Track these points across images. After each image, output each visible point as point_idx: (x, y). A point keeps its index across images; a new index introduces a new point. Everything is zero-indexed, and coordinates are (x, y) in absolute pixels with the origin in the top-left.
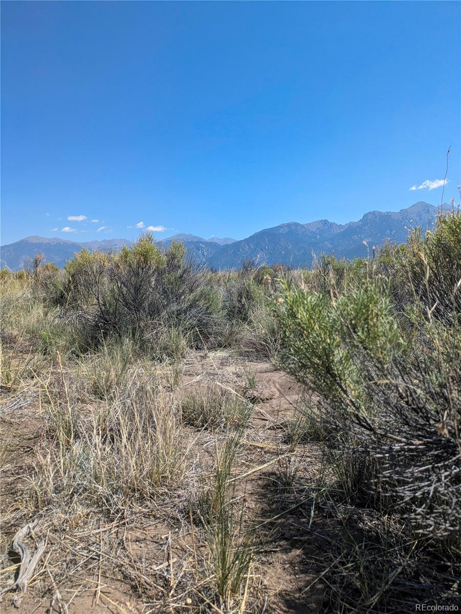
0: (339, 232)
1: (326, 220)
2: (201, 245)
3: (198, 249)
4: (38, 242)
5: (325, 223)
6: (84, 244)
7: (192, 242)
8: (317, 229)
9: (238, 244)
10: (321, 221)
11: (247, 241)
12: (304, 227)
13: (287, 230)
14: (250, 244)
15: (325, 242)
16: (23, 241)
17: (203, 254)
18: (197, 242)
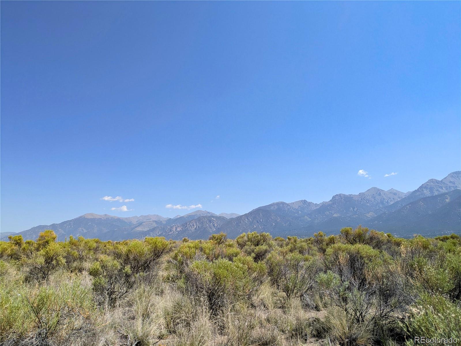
0: (315, 209)
1: (305, 200)
2: (213, 218)
3: (210, 221)
4: (92, 218)
5: (305, 202)
6: (126, 219)
7: (206, 217)
8: (299, 206)
9: (240, 218)
10: (302, 201)
11: (246, 215)
12: (289, 205)
13: (276, 207)
14: (249, 218)
15: (305, 216)
16: (81, 217)
17: (214, 225)
18: (209, 217)
